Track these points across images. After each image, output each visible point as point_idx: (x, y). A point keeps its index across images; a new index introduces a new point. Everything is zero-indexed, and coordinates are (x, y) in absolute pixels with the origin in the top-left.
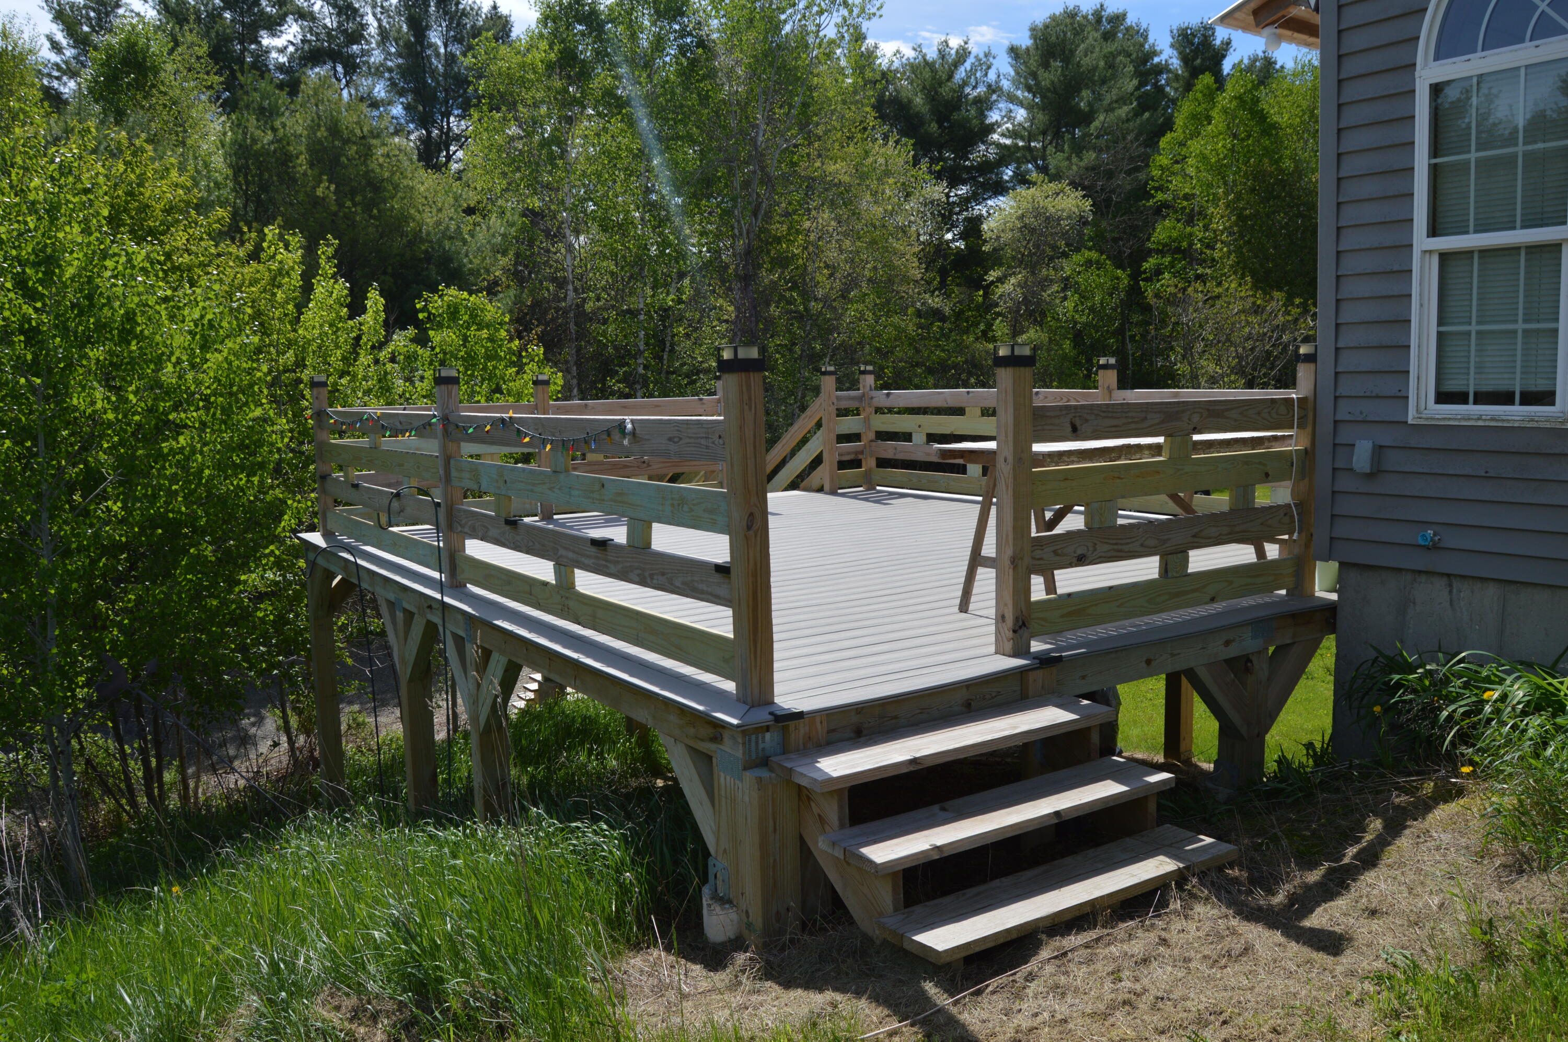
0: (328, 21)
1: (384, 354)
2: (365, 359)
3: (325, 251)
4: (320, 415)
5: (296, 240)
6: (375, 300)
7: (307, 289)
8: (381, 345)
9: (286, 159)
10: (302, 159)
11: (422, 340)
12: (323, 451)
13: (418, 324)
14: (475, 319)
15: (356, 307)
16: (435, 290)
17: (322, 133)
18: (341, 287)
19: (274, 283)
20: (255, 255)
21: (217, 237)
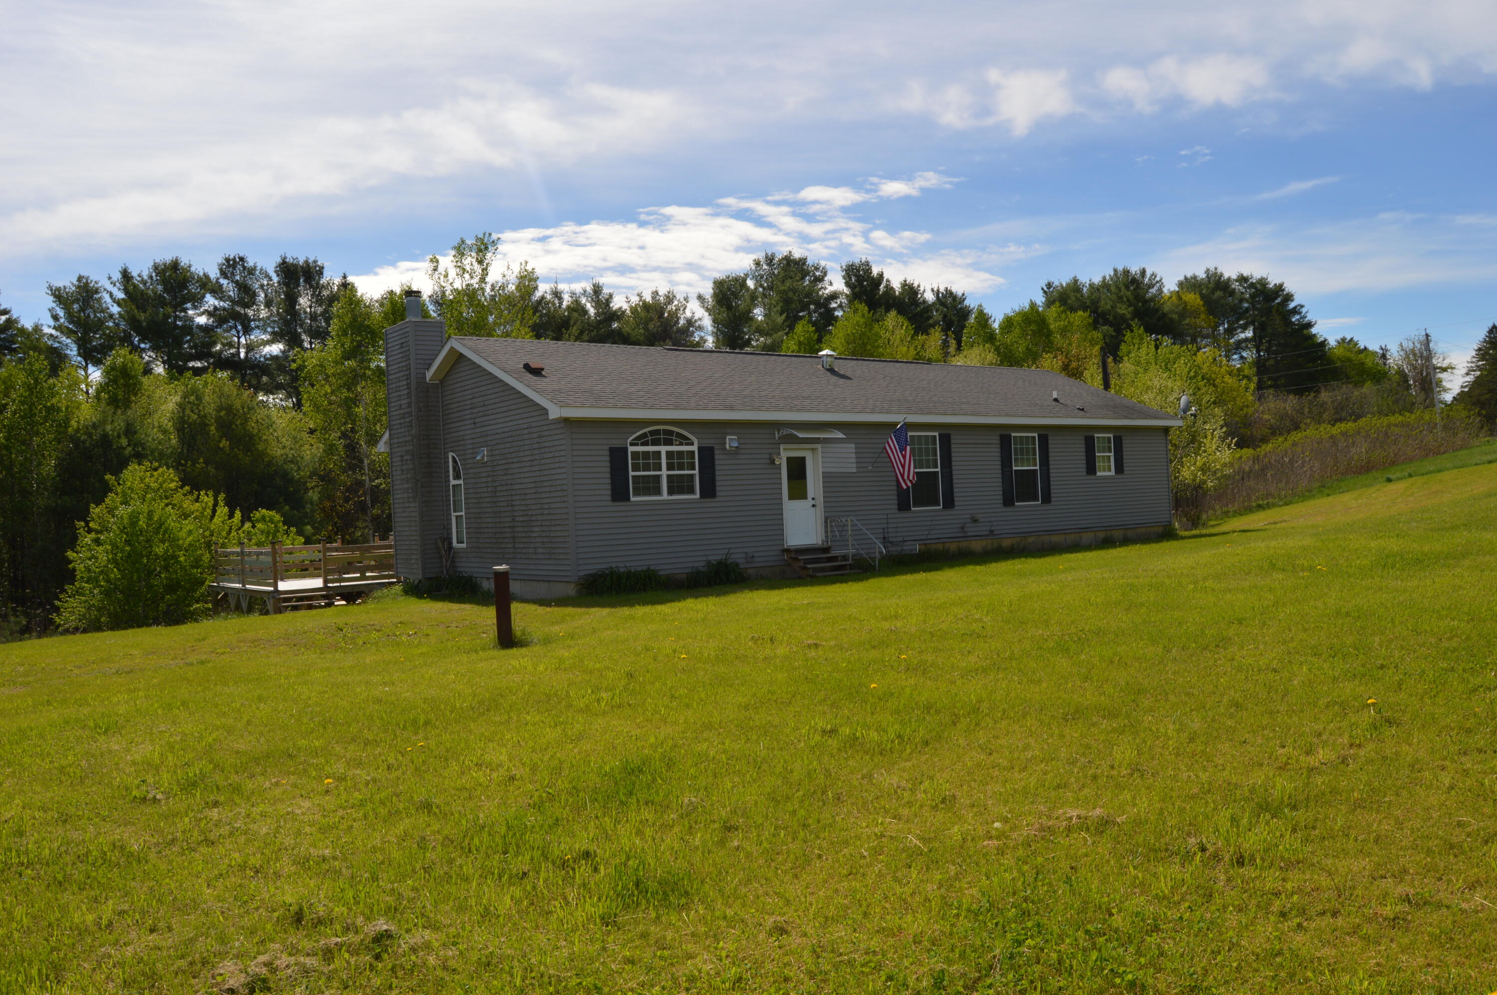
0: (231, 293)
1: (240, 532)
2: (234, 533)
3: (222, 497)
4: (216, 552)
5: (210, 493)
6: (238, 514)
7: (214, 511)
8: (239, 529)
9: (204, 425)
10: (213, 428)
11: (254, 527)
12: (217, 561)
13: (252, 522)
14: (271, 521)
15: (231, 515)
16: (257, 510)
17: (223, 413)
18: (226, 509)
19: (204, 509)
20: (197, 500)
21: (185, 495)
